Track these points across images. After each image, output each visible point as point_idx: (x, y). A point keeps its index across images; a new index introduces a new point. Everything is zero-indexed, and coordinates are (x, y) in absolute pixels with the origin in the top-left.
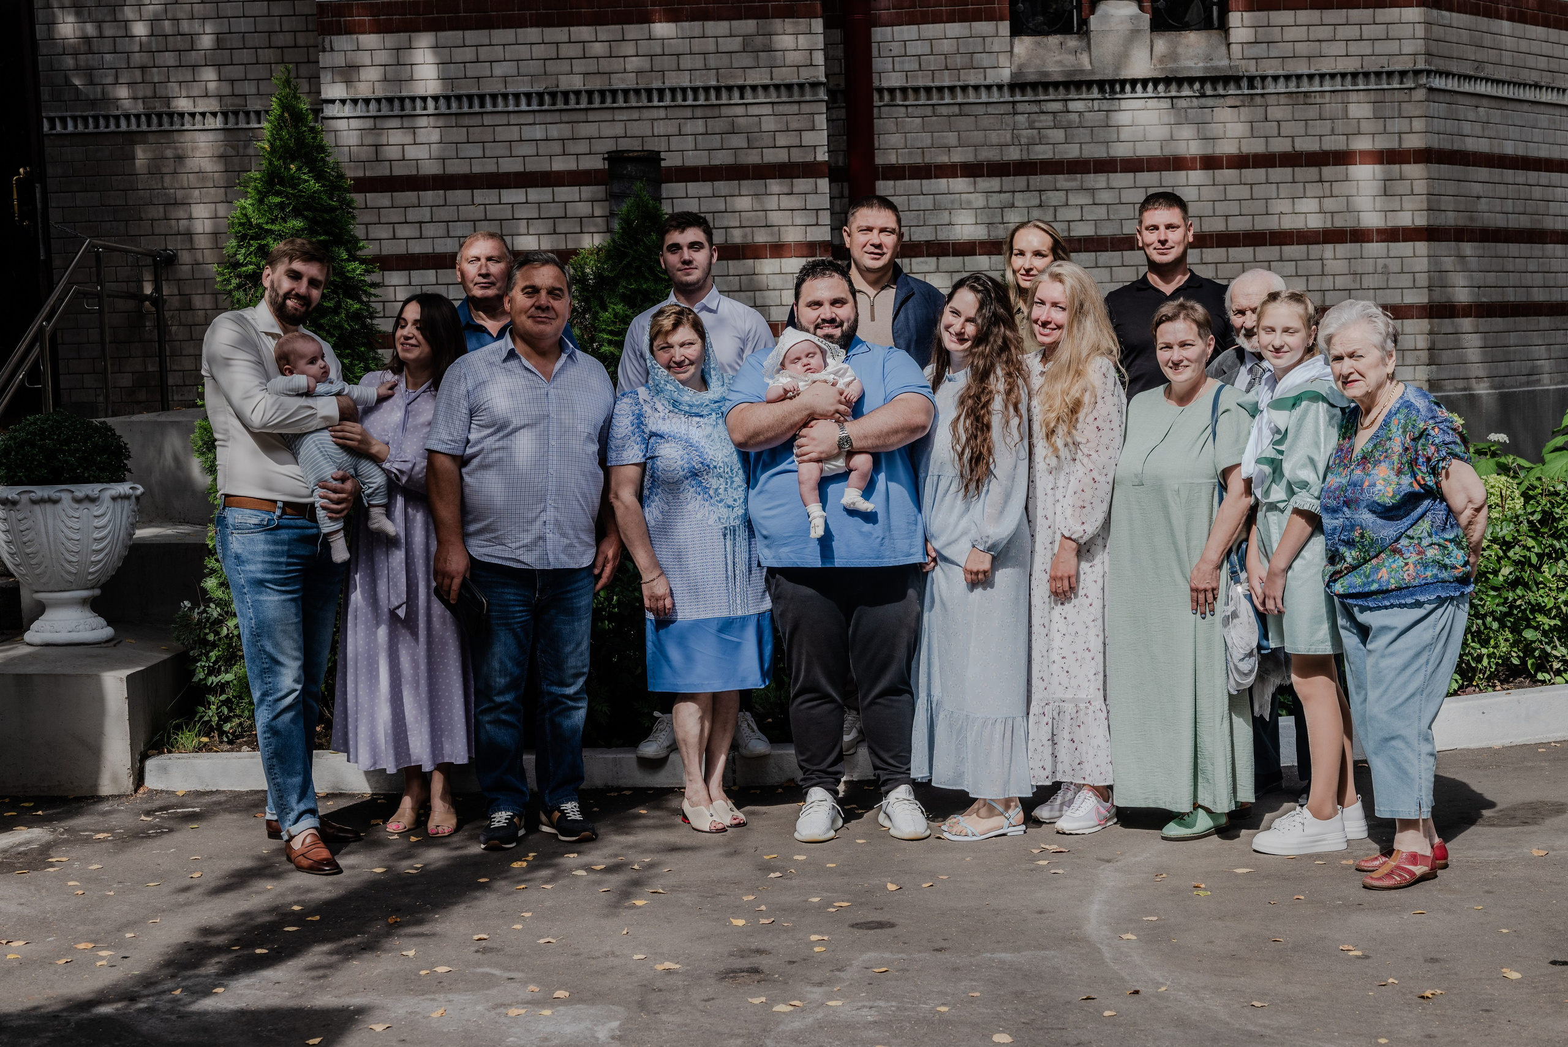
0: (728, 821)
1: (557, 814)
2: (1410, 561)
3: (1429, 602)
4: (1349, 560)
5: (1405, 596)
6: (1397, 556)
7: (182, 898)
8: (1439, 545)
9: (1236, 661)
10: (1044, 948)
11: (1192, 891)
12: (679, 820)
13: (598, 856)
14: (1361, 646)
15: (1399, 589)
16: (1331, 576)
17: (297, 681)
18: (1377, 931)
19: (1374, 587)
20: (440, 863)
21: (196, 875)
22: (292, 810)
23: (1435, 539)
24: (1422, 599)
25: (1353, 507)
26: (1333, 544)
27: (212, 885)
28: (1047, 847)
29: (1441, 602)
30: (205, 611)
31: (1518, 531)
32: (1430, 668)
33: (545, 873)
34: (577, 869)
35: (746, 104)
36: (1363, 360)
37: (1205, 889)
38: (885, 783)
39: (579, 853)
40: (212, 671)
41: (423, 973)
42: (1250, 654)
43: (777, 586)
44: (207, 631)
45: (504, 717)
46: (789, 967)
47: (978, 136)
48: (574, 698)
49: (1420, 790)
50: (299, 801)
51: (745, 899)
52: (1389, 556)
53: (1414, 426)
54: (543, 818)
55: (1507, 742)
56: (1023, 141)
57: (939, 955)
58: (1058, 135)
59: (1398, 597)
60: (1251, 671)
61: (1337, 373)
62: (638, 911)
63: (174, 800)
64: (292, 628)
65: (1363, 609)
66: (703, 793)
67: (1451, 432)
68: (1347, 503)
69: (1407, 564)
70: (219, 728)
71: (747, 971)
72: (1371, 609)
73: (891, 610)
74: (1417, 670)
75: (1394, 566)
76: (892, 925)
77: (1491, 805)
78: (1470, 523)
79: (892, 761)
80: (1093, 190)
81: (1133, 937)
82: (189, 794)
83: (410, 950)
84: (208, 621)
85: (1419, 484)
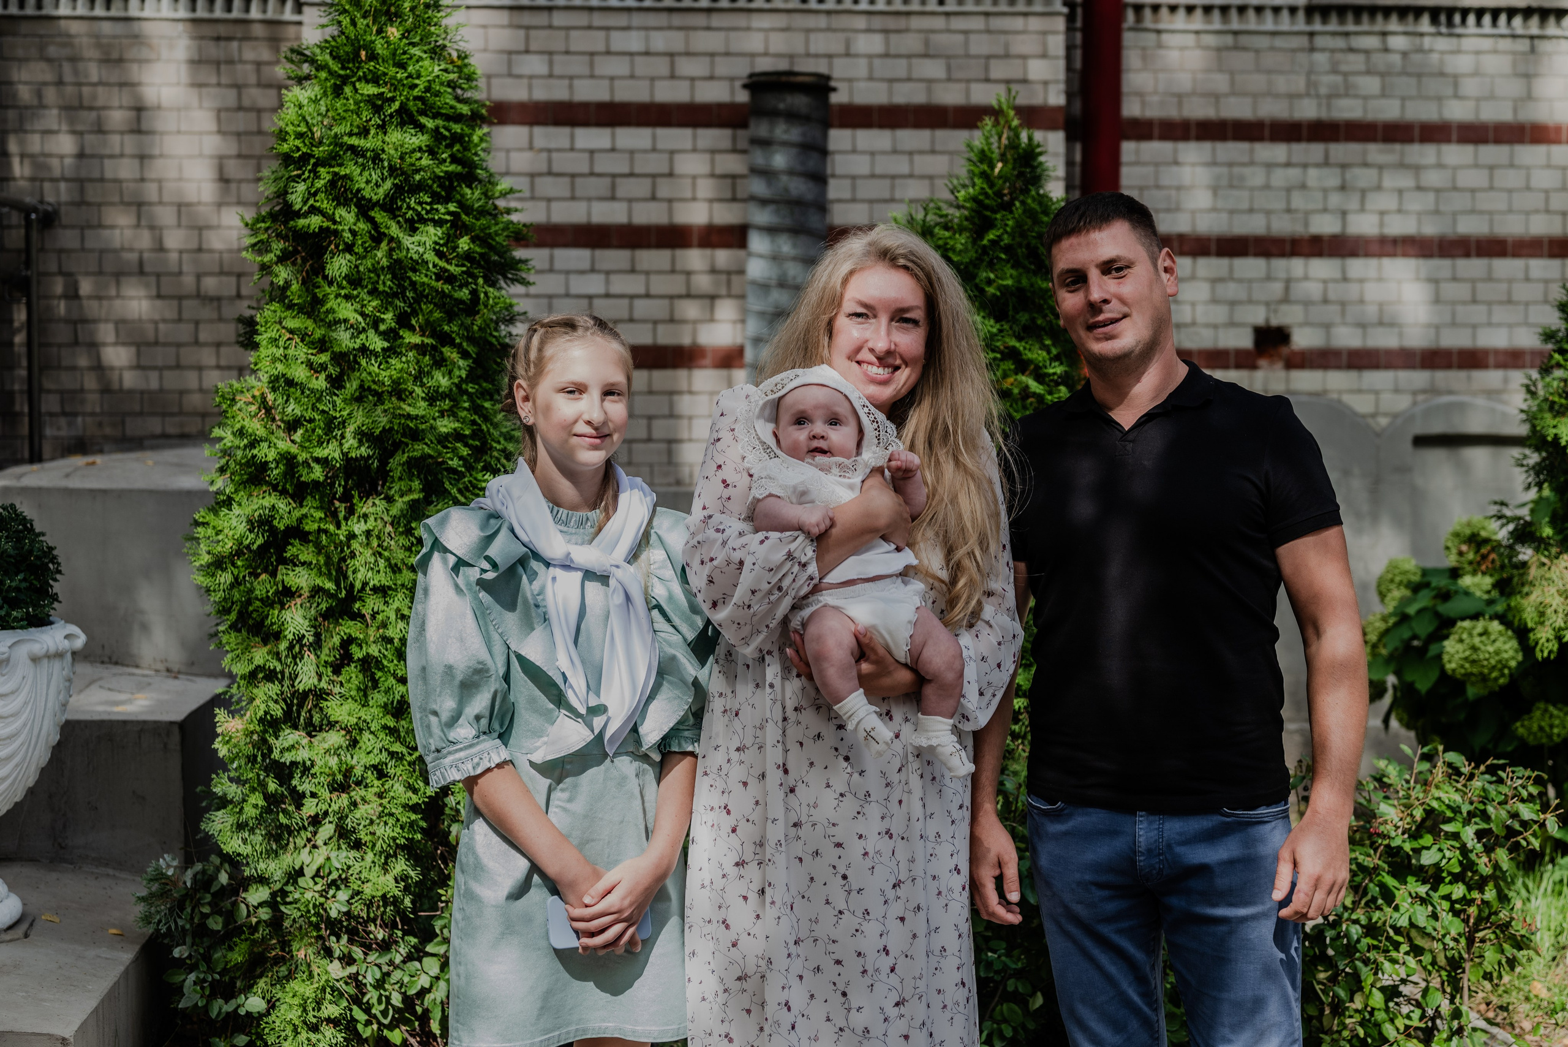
30: (203, 872)
35: (947, 14)
44: (208, 910)
47: (1257, 82)
56: (1323, 91)
58: (1371, 85)
80: (1417, 169)
84: (206, 888)
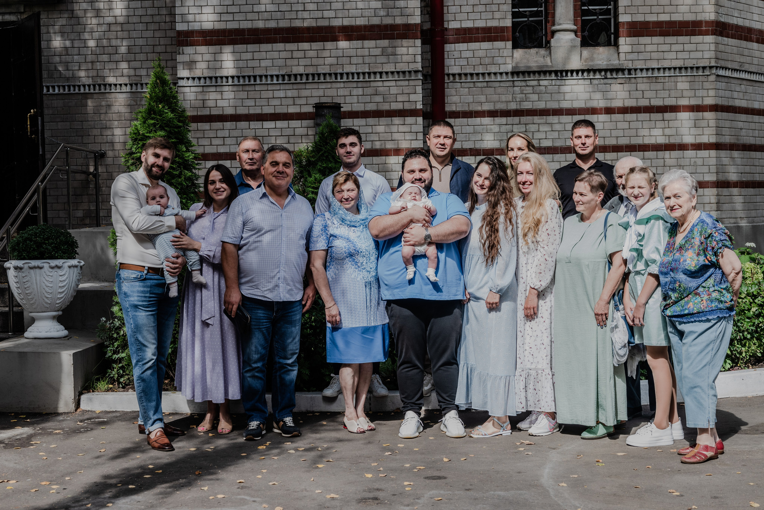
0: (366, 427)
1: (282, 423)
2: (704, 299)
3: (714, 319)
4: (673, 298)
5: (702, 316)
6: (698, 296)
7: (95, 461)
8: (718, 291)
9: (617, 350)
10: (519, 489)
11: (595, 463)
12: (342, 427)
13: (302, 444)
14: (680, 341)
15: (698, 313)
16: (664, 307)
17: (154, 355)
18: (687, 483)
19: (686, 312)
20: (223, 446)
21: (102, 450)
22: (151, 419)
23: (716, 288)
24: (710, 318)
25: (675, 271)
26: (666, 291)
27: (110, 455)
28: (524, 442)
29: (719, 319)
30: (112, 323)
31: (760, 289)
32: (714, 352)
33: (275, 451)
34: (290, 450)
35: (383, 81)
36: (681, 199)
37: (602, 463)
38: (444, 409)
39: (292, 442)
40: (115, 352)
41: (211, 498)
42: (624, 346)
43: (391, 311)
44: (113, 332)
45: (257, 374)
46: (393, 497)
47: (495, 97)
48: (291, 365)
49: (709, 413)
50: (154, 414)
51: (373, 465)
52: (693, 297)
53: (705, 232)
54: (275, 425)
55: (754, 394)
56: (518, 100)
57: (468, 492)
58: (535, 97)
59: (698, 317)
60: (625, 355)
61: (668, 205)
62: (320, 470)
63: (94, 415)
64: (151, 329)
65: (681, 323)
66: (354, 414)
67: (724, 235)
68: (672, 270)
69: (702, 300)
70: (118, 380)
71: (372, 499)
72: (685, 323)
74: (708, 353)
75: (696, 301)
76: (445, 478)
77: (746, 424)
78: (733, 280)
79: (447, 398)
80: (552, 124)
81: (565, 485)
82: (102, 412)
83: (205, 487)
84: (114, 327)
85: (708, 261)
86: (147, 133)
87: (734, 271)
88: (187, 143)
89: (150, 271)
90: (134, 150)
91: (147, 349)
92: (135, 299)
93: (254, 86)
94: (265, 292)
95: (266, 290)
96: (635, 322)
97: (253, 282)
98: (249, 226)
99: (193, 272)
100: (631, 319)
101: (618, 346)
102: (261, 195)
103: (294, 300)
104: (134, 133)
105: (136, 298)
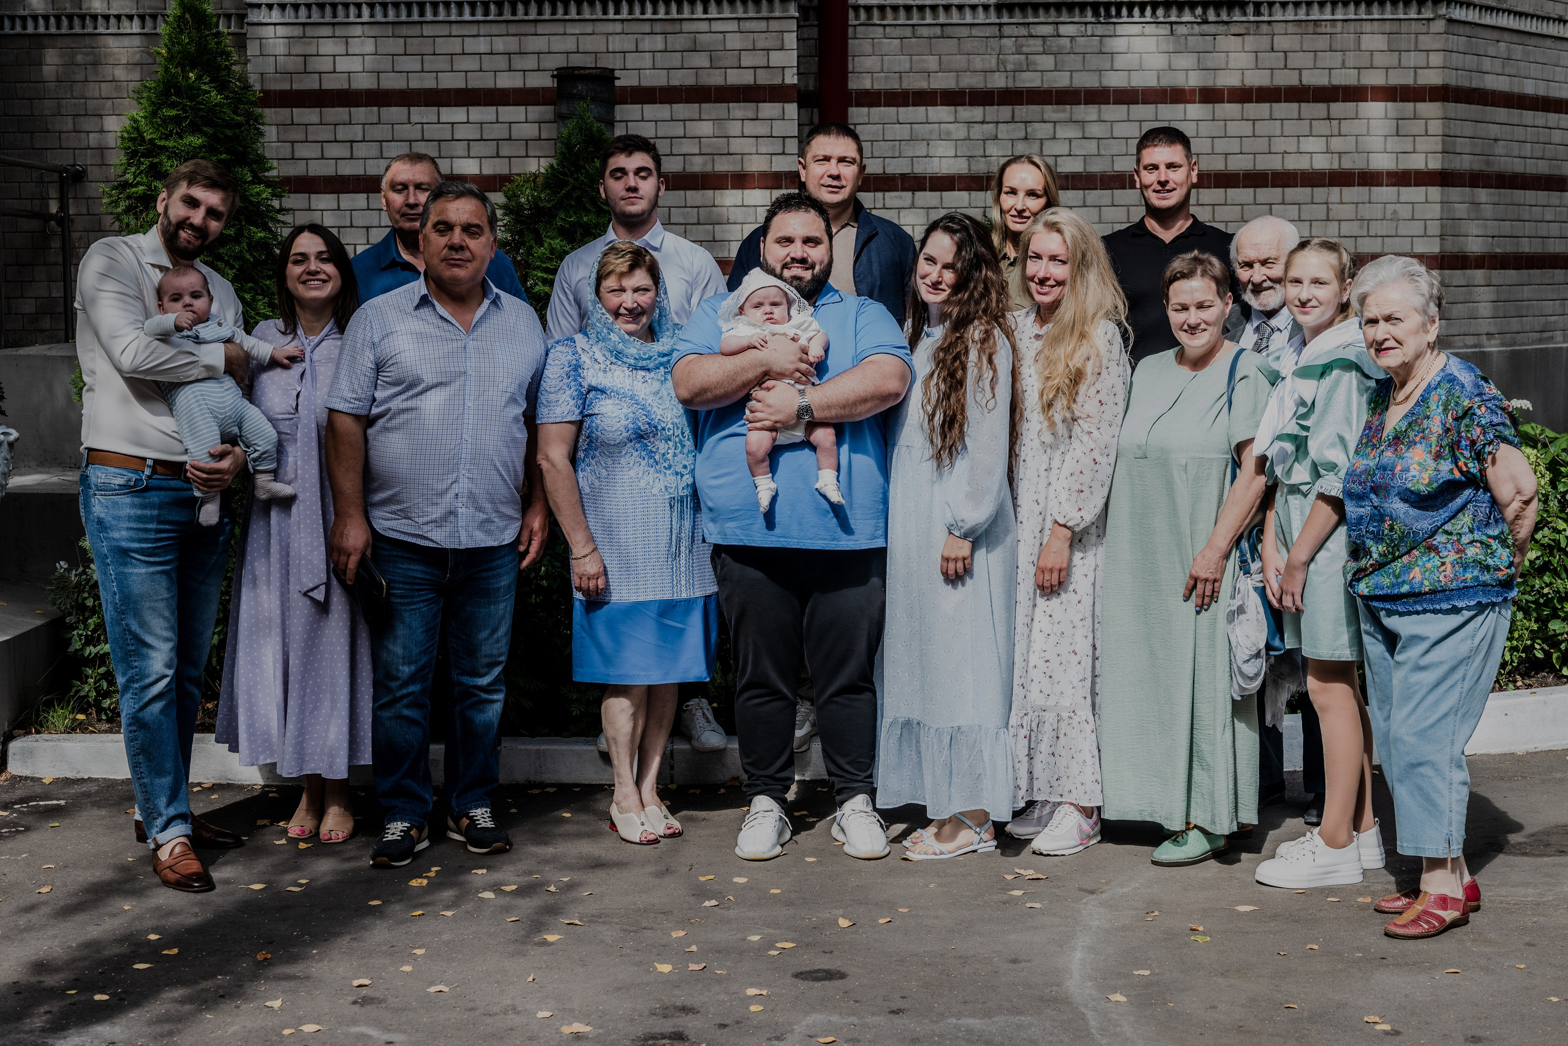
0: (661, 830)
1: (465, 822)
2: (1447, 560)
3: (1468, 608)
4: (1375, 556)
5: (1440, 601)
6: (1433, 554)
7: (22, 922)
8: (1482, 543)
9: (1240, 663)
10: (1019, 1012)
11: (1188, 936)
12: (606, 826)
13: (510, 875)
14: (1387, 655)
15: (1433, 592)
16: (1354, 574)
17: (168, 666)
18: (1406, 996)
19: (1405, 589)
20: (329, 878)
21: (45, 890)
22: (160, 815)
23: (1477, 536)
24: (1460, 604)
25: (1382, 494)
26: (1359, 536)
27: (62, 903)
28: (1022, 872)
29: (1481, 608)
30: (84, 573)
31: (1547, 511)
32: (1467, 685)
33: (448, 894)
34: (485, 890)
35: (710, 20)
36: (1401, 325)
37: (1204, 933)
38: (840, 792)
39: (489, 868)
40: (90, 641)
41: (287, 1032)
42: (1258, 655)
43: (723, 567)
44: (86, 595)
45: (406, 712)
46: (719, 1032)
47: (960, 61)
48: (488, 689)
49: (1450, 824)
50: (169, 804)
51: (674, 935)
52: (1423, 554)
53: (1457, 404)
54: (451, 823)
55: (1531, 748)
56: (1010, 67)
57: (897, 1020)
58: (1047, 62)
59: (1432, 602)
60: (1257, 675)
61: (1370, 339)
62: (549, 949)
63: (38, 790)
64: (161, 605)
65: (1390, 613)
66: (634, 799)
67: (1499, 412)
68: (1375, 490)
69: (1443, 564)
70: (97, 704)
71: (670, 1038)
72: (1401, 614)
73: (852, 597)
74: (1452, 686)
75: (1429, 565)
76: (842, 976)
77: (1517, 827)
78: (1517, 517)
79: (848, 767)
80: (1083, 123)
81: (1123, 999)
82: (57, 781)
83: (277, 998)
84: (87, 584)
85: (1461, 471)
86: (161, 139)
87: (1519, 497)
88: (255, 162)
89: (159, 469)
90: (129, 177)
91: (153, 654)
92: (121, 535)
93: (419, 26)
94: (425, 527)
95: (427, 523)
96: (1284, 603)
97: (399, 502)
98: (391, 374)
99: (258, 476)
100: (1278, 596)
101: (1242, 654)
102: (417, 301)
103: (496, 544)
104: (132, 140)
105: (124, 533)
